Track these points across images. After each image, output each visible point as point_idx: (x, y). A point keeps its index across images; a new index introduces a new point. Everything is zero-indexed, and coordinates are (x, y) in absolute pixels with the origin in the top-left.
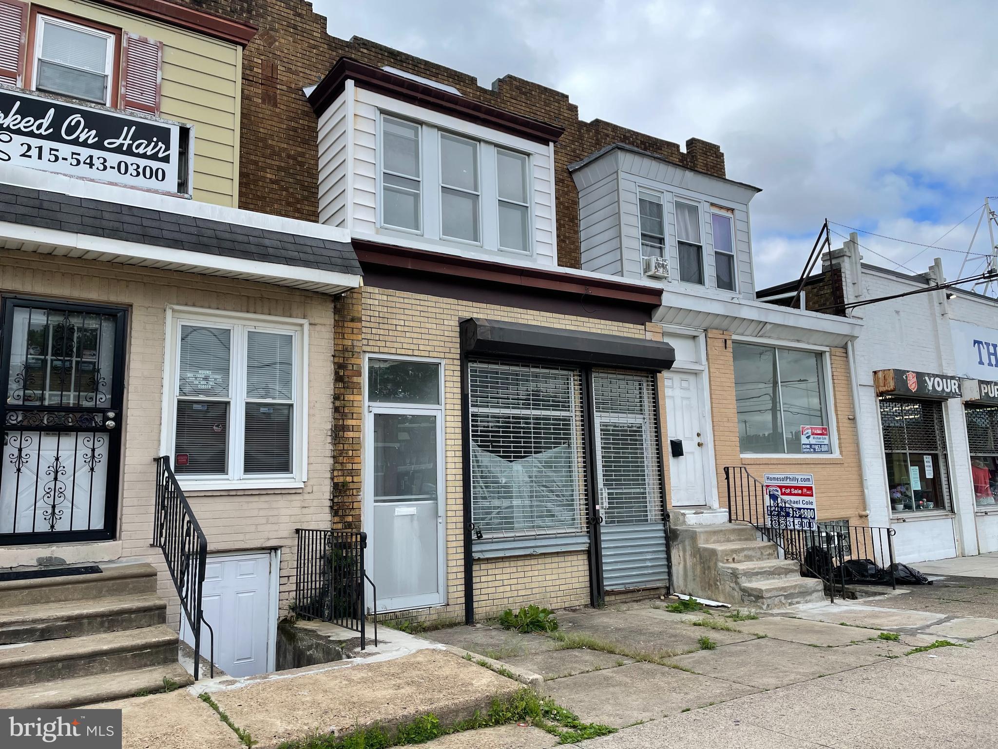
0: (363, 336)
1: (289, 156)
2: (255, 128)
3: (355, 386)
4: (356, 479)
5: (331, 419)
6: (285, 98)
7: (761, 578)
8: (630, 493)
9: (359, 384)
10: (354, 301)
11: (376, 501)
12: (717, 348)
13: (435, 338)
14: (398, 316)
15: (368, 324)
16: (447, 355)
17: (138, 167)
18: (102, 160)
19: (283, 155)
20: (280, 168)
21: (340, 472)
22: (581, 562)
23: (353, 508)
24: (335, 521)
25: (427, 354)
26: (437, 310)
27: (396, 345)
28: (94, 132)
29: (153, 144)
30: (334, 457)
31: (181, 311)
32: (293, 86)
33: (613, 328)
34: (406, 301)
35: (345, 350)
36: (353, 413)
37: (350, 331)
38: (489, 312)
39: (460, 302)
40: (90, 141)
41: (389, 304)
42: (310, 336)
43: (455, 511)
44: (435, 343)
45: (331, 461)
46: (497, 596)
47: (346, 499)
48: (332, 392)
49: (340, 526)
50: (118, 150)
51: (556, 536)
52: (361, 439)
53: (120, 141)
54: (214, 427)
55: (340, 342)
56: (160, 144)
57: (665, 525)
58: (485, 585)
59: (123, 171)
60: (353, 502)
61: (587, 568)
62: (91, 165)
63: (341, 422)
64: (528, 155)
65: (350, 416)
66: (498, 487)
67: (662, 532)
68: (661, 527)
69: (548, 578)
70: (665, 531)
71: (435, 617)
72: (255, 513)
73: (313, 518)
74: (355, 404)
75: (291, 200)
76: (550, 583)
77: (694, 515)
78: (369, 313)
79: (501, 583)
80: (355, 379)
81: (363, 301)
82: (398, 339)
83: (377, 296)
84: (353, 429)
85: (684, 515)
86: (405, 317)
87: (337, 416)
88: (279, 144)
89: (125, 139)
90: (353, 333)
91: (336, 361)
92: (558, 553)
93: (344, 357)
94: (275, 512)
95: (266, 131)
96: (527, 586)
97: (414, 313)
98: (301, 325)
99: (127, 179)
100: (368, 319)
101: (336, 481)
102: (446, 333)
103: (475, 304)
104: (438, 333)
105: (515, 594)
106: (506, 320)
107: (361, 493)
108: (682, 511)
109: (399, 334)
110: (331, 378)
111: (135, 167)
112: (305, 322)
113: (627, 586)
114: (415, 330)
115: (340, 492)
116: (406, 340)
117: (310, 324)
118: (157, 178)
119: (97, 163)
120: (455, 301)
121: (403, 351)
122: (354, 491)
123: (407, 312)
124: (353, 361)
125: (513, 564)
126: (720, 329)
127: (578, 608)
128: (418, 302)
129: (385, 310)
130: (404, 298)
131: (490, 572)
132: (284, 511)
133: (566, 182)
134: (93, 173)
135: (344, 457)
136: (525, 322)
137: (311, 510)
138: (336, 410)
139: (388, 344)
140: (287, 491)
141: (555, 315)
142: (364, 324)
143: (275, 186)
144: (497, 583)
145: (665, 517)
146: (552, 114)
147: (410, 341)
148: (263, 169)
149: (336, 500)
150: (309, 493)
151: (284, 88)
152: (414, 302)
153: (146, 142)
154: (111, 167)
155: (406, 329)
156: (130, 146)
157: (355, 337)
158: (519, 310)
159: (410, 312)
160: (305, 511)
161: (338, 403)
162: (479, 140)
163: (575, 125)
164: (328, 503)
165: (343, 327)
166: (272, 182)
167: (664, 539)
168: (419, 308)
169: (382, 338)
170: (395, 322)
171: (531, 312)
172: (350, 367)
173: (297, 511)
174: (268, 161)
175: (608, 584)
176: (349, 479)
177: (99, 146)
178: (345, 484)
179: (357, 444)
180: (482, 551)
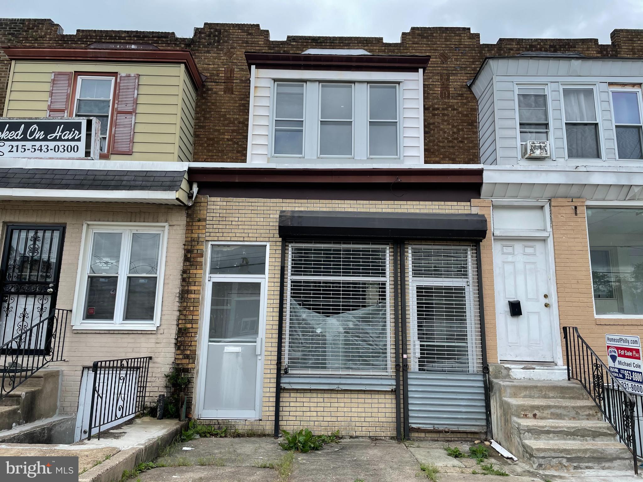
0: (207, 230)
1: (239, 123)
2: (219, 110)
3: (198, 264)
4: (194, 326)
5: (179, 286)
6: (238, 87)
7: (554, 437)
8: (444, 346)
9: (201, 262)
10: (201, 208)
11: (210, 341)
12: (564, 215)
13: (262, 227)
14: (234, 215)
15: (211, 222)
16: (271, 239)
17: (64, 146)
18: (46, 147)
19: (236, 122)
20: (233, 131)
21: (183, 321)
22: (390, 401)
23: (191, 345)
24: (178, 353)
25: (255, 239)
26: (265, 208)
27: (231, 235)
28: (43, 132)
29: (72, 132)
30: (180, 311)
31: (93, 225)
32: (244, 79)
33: (433, 207)
34: (241, 204)
35: (193, 240)
36: (195, 282)
37: (197, 228)
38: (309, 205)
39: (285, 200)
40: (41, 138)
41: (228, 207)
42: (169, 233)
43: (271, 351)
44: (262, 231)
45: (178, 313)
46: (304, 419)
47: (186, 339)
48: (182, 268)
49: (181, 357)
50: (55, 139)
51: (361, 377)
52: (200, 299)
53: (56, 134)
54: (111, 292)
55: (189, 235)
56: (76, 132)
57: (484, 376)
58: (294, 409)
59: (56, 150)
60: (191, 341)
61: (394, 406)
62: (41, 150)
63: (186, 288)
64: (399, 83)
65: (193, 284)
66: (312, 336)
67: (482, 382)
68: (481, 378)
69: (353, 410)
70: (485, 382)
71: (250, 427)
72: (126, 345)
73: (163, 350)
74: (197, 276)
75: (240, 149)
76: (356, 415)
77: (522, 370)
78: (212, 215)
79: (308, 409)
80: (199, 259)
81: (209, 207)
82: (233, 231)
83: (219, 203)
84: (195, 292)
85: (509, 369)
86: (239, 215)
87: (184, 284)
88: (234, 116)
89: (58, 133)
90: (199, 229)
91: (185, 248)
92: (364, 391)
93: (191, 245)
94: (138, 345)
95: (226, 110)
96: (333, 414)
97: (246, 212)
98: (164, 227)
99: (59, 154)
100: (211, 218)
101: (180, 326)
102: (271, 224)
103: (297, 201)
104: (265, 224)
105: (321, 419)
106: (325, 210)
107: (197, 336)
108: (506, 366)
109: (234, 227)
110: (181, 259)
111: (63, 147)
112: (166, 224)
113: (436, 426)
114: (246, 223)
115: (182, 334)
116: (239, 231)
117: (170, 226)
118: (74, 151)
119: (44, 149)
120: (281, 200)
121: (236, 239)
122: (193, 334)
123: (240, 212)
124: (198, 247)
125: (319, 395)
126: (569, 198)
127: (383, 438)
128: (250, 204)
129: (225, 211)
130: (239, 202)
131: (298, 400)
132: (144, 345)
133: (465, 95)
134: (42, 154)
135: (187, 311)
136: (343, 210)
137: (161, 345)
138: (184, 280)
139: (225, 234)
140: (145, 332)
141: (371, 202)
142: (208, 222)
143: (230, 143)
144: (304, 409)
145: (485, 369)
146: (452, 46)
147: (242, 231)
148: (223, 134)
149: (179, 339)
150: (161, 334)
151: (238, 81)
152: (247, 204)
153: (69, 132)
154: (51, 150)
155: (239, 223)
156: (60, 136)
157: (200, 231)
158: (337, 201)
159: (244, 211)
160: (158, 345)
161: (185, 276)
162: (354, 82)
163: (476, 49)
164: (174, 341)
165: (192, 225)
166: (228, 140)
167: (483, 389)
168: (250, 208)
169: (220, 231)
170: (231, 219)
171: (349, 202)
172: (196, 251)
173: (153, 345)
174: (226, 128)
175: (414, 422)
176: (189, 326)
177: (45, 139)
178: (186, 329)
179: (197, 303)
180: (289, 383)
